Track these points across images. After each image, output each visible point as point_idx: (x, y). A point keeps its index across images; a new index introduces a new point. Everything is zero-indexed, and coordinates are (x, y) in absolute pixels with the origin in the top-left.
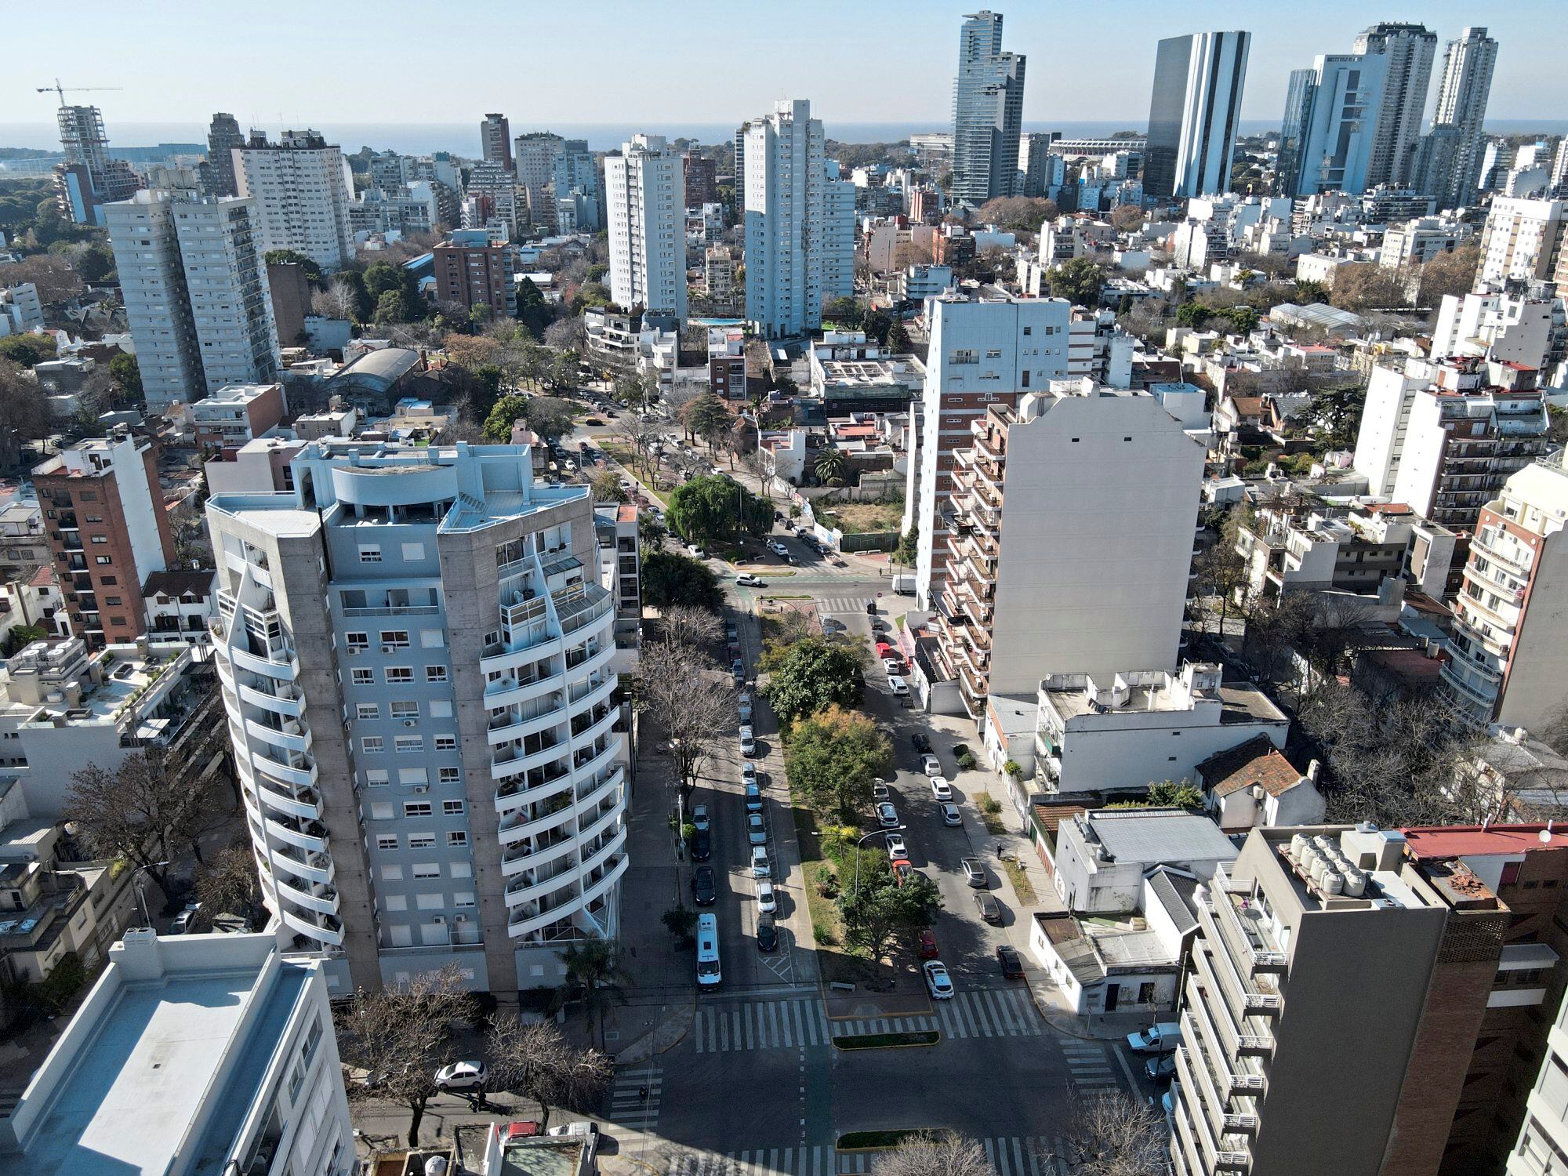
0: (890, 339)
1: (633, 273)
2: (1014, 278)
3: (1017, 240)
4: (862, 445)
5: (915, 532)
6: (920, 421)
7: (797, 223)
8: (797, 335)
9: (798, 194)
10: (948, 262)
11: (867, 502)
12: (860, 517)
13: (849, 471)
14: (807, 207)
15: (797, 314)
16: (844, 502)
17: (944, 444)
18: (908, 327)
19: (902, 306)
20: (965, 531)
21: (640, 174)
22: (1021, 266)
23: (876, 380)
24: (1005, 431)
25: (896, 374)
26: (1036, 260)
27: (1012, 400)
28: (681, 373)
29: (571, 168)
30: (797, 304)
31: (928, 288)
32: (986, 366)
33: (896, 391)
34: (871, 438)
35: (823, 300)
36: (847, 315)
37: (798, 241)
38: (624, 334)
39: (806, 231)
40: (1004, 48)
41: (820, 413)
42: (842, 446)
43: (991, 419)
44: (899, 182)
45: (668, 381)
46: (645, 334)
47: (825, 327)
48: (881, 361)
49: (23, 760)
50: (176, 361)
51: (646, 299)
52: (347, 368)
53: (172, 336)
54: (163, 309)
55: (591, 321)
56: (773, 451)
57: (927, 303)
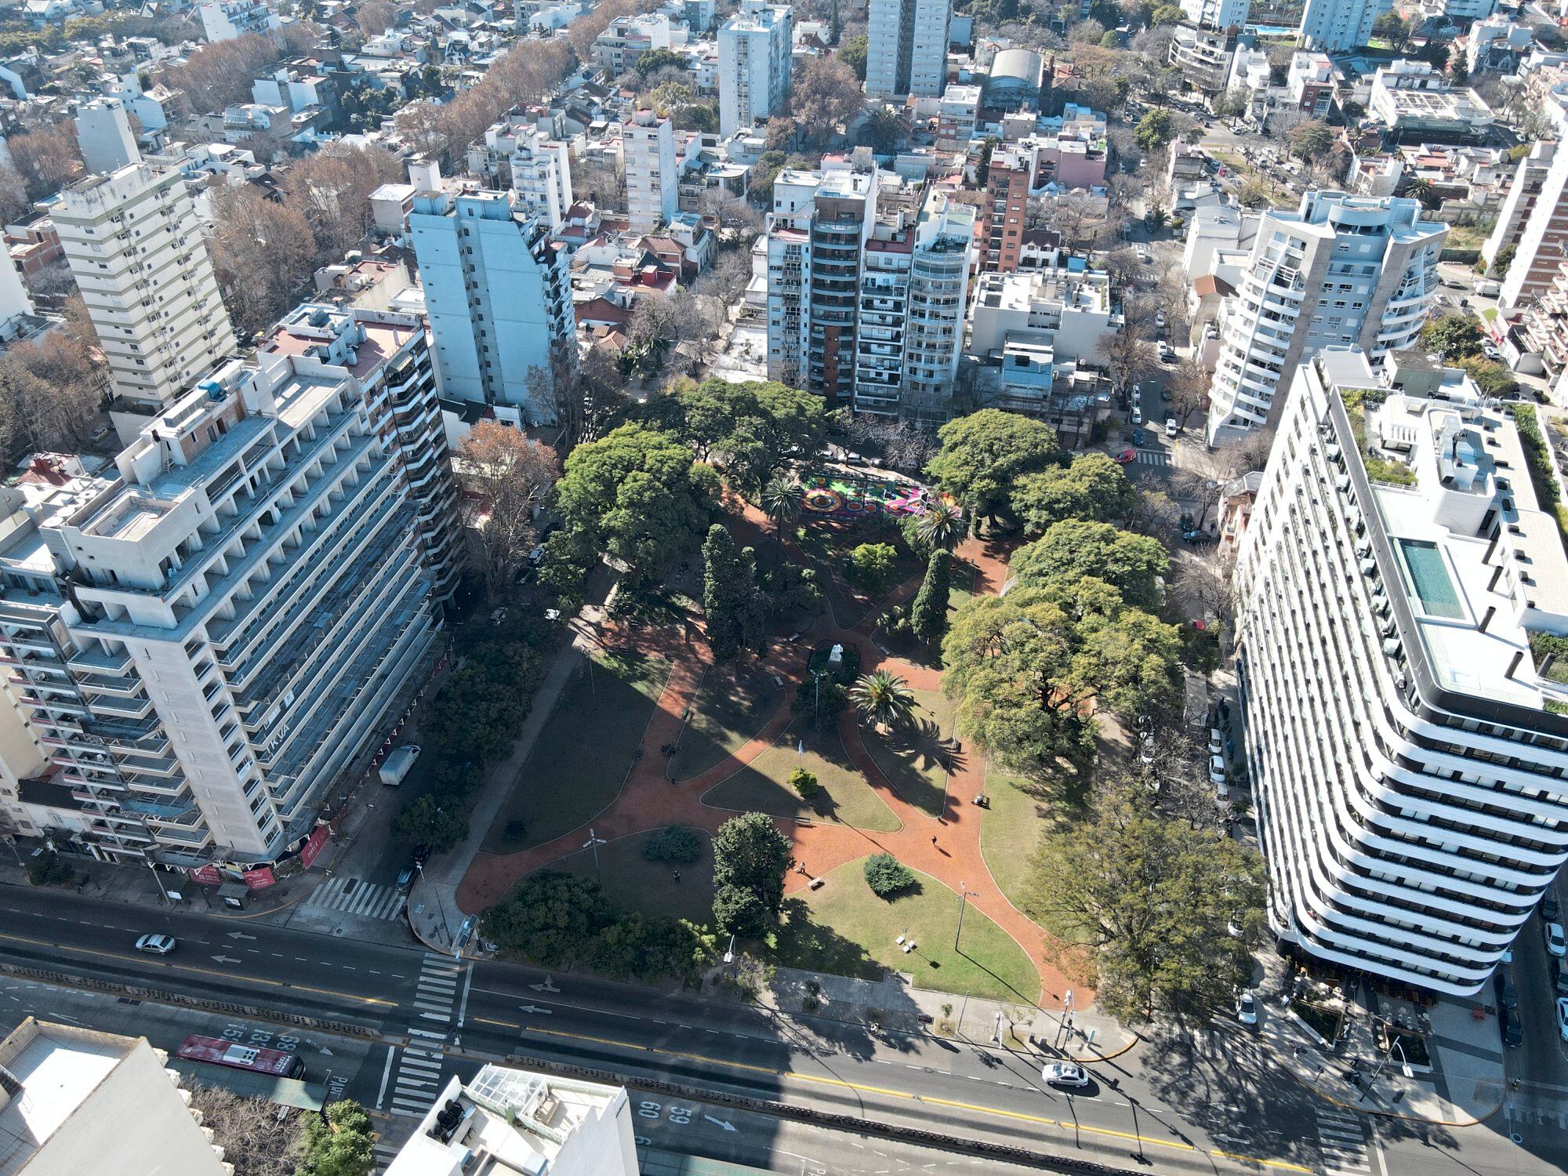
0: (1450, 72)
4: (1439, 176)
8: (1345, 53)
13: (1433, 197)
15: (1351, 31)
19: (1439, 22)
23: (1439, 113)
25: (1459, 109)
28: (1269, 93)
33: (1460, 125)
34: (1447, 170)
35: (1375, 16)
36: (1394, 33)
38: (1219, 51)
41: (1394, 142)
42: (1421, 175)
45: (1260, 101)
46: (1241, 54)
47: (1370, 44)
48: (1442, 93)
49: (1056, 326)
50: (895, 58)
51: (1218, 10)
52: (990, 64)
53: (896, 39)
54: (895, 18)
55: (1182, 34)
56: (1371, 176)
57: (1475, 28)
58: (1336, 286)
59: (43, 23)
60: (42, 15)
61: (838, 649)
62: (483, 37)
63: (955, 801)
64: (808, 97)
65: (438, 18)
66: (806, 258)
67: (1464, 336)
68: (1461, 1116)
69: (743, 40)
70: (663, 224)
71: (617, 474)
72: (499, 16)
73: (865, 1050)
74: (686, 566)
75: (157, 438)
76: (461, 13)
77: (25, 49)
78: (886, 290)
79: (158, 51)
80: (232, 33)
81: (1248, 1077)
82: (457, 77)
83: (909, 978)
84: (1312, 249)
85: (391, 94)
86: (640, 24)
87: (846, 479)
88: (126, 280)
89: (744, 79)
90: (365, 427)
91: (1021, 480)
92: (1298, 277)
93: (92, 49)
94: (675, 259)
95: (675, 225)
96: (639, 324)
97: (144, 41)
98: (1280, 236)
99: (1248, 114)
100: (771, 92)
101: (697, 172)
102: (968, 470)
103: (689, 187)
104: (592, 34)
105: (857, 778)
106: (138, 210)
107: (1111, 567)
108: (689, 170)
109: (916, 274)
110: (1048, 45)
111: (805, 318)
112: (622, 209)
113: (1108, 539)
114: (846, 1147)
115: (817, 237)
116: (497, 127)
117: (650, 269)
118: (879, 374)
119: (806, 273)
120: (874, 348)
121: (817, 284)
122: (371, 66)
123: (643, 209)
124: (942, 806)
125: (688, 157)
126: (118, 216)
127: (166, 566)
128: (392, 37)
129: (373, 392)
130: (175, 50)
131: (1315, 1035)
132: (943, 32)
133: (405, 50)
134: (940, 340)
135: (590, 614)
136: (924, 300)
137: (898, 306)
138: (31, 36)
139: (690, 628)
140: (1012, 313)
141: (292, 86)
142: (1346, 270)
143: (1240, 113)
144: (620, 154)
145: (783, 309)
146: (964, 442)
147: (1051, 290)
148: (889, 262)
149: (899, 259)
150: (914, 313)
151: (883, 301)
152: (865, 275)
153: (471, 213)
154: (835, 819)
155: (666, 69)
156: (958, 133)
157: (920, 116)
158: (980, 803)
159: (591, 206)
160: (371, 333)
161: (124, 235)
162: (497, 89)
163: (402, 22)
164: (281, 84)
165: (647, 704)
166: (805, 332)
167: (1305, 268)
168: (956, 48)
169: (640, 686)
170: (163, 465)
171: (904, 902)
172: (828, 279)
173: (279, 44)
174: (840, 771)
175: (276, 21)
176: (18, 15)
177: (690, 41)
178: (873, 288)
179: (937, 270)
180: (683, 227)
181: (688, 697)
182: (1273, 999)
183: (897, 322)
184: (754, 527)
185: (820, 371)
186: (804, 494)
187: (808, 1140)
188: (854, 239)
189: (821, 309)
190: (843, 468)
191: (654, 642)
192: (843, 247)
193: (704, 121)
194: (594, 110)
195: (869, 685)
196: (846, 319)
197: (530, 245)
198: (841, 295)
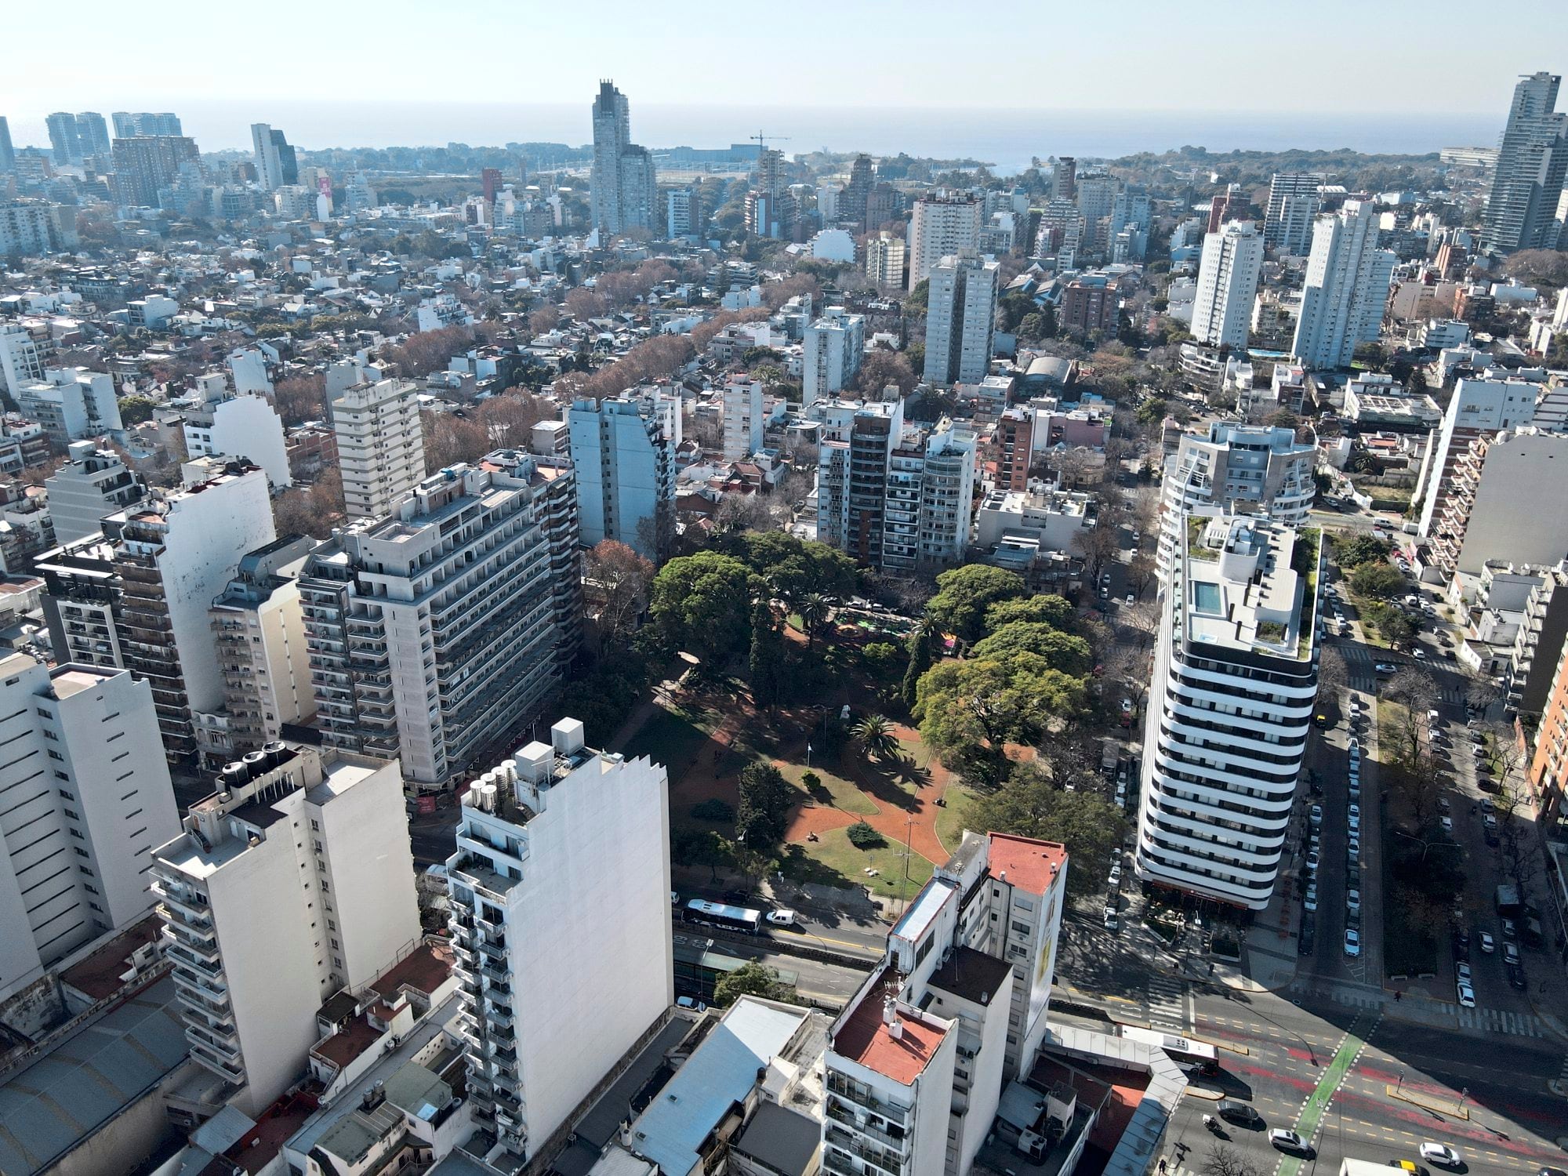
0: (1411, 382)
1: (1213, 315)
2: (1526, 334)
3: (1539, 294)
4: (1387, 452)
5: (1423, 500)
6: (1437, 441)
7: (1347, 289)
8: (1331, 371)
9: (1352, 268)
10: (1465, 317)
11: (1387, 486)
12: (1384, 494)
13: (1377, 466)
14: (1356, 277)
15: (1334, 354)
16: (1373, 484)
17: (1451, 452)
18: (1426, 371)
19: (1419, 352)
20: (1457, 493)
21: (1234, 249)
22: (1535, 327)
23: (1397, 411)
24: (1487, 447)
25: (1413, 408)
26: (1550, 319)
27: (1493, 433)
28: (1255, 393)
29: (1129, 207)
30: (1335, 347)
31: (1445, 339)
32: (1483, 414)
33: (1412, 420)
34: (1394, 448)
35: (1354, 343)
36: (1374, 358)
37: (1344, 302)
38: (1214, 362)
39: (1353, 295)
40: (1557, 109)
41: (1354, 429)
42: (1371, 451)
43: (1481, 441)
44: (1427, 226)
45: (1247, 398)
46: (1231, 364)
47: (1353, 365)
48: (1402, 398)
49: (1044, 527)
50: (947, 357)
51: (1220, 335)
52: (1027, 367)
53: (948, 343)
54: (947, 327)
55: (1187, 350)
56: (1327, 449)
57: (1443, 354)
58: (1236, 487)
59: (293, 319)
60: (294, 314)
61: (847, 708)
62: (624, 338)
63: (921, 802)
64: (871, 377)
65: (591, 324)
66: (848, 459)
67: (1370, 548)
68: (1256, 987)
69: (824, 336)
70: (750, 455)
71: (697, 574)
72: (637, 325)
73: (834, 923)
74: (741, 661)
75: (415, 495)
76: (609, 322)
77: (282, 334)
78: (907, 484)
79: (379, 340)
80: (439, 325)
81: (1104, 955)
82: (602, 361)
83: (871, 890)
84: (1213, 459)
85: (551, 371)
86: (748, 329)
87: (870, 620)
88: (371, 452)
89: (823, 364)
90: (532, 519)
91: (993, 605)
92: (1206, 479)
93: (330, 338)
94: (756, 479)
95: (757, 455)
96: (722, 513)
97: (370, 333)
98: (1193, 451)
99: (1238, 409)
100: (843, 375)
101: (778, 427)
102: (953, 600)
103: (774, 436)
104: (709, 335)
105: (851, 786)
106: (386, 408)
107: (1043, 648)
108: (774, 423)
109: (927, 472)
110: (1077, 355)
111: (846, 504)
112: (721, 447)
113: (1043, 631)
114: (812, 968)
115: (855, 443)
116: (629, 390)
117: (736, 482)
118: (901, 548)
119: (847, 470)
120: (897, 527)
121: (854, 478)
122: (538, 352)
123: (734, 446)
124: (911, 804)
125: (774, 415)
126: (374, 409)
127: (412, 565)
128: (555, 334)
129: (539, 499)
130: (393, 339)
131: (1158, 936)
132: (986, 338)
133: (564, 343)
134: (946, 522)
135: (669, 685)
136: (933, 491)
137: (914, 496)
138: (285, 326)
139: (740, 697)
140: (1009, 514)
141: (479, 362)
142: (1243, 475)
143: (1232, 408)
144: (722, 410)
145: (830, 497)
146: (953, 583)
147: (1040, 500)
148: (908, 464)
149: (915, 462)
150: (926, 501)
151: (904, 492)
152: (890, 473)
153: (611, 411)
154: (831, 805)
155: (765, 360)
156: (993, 409)
157: (963, 397)
158: (940, 803)
159: (696, 445)
160: (540, 470)
161: (375, 422)
162: (632, 365)
163: (565, 325)
164: (470, 360)
165: (704, 737)
166: (845, 515)
167: (1211, 473)
168: (1002, 356)
169: (700, 726)
170: (416, 512)
171: (874, 851)
172: (863, 474)
173: (471, 336)
174: (839, 781)
175: (470, 320)
176: (276, 313)
177: (788, 345)
178: (894, 481)
179: (943, 469)
180: (764, 456)
181: (733, 734)
182: (1134, 919)
183: (914, 508)
184: (796, 643)
185: (856, 545)
186: (836, 626)
187: (788, 963)
188: (883, 445)
189: (858, 497)
190: (868, 613)
191: (713, 703)
192: (874, 451)
193: (792, 393)
194: (705, 384)
195: (865, 728)
196: (876, 505)
197: (650, 434)
198: (872, 486)
